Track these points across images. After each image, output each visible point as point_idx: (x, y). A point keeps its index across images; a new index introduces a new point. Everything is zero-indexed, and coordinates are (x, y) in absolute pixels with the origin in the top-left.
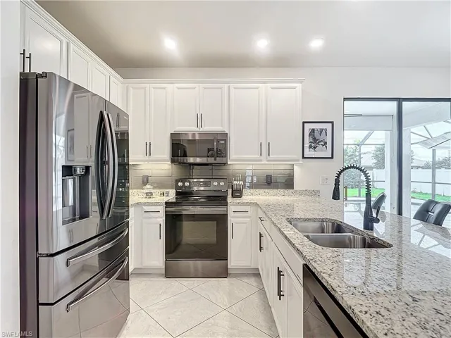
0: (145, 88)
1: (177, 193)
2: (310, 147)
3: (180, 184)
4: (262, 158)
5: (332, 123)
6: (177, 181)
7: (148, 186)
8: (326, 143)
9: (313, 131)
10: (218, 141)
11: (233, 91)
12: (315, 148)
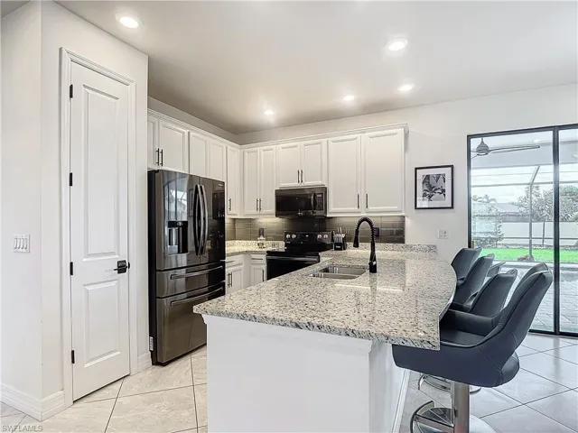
0: (256, 152)
1: (286, 245)
2: (424, 195)
3: (288, 236)
4: (359, 210)
5: (452, 166)
6: (286, 234)
7: (262, 238)
8: (444, 191)
9: (428, 177)
10: (315, 195)
11: (331, 144)
12: (430, 197)
